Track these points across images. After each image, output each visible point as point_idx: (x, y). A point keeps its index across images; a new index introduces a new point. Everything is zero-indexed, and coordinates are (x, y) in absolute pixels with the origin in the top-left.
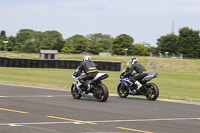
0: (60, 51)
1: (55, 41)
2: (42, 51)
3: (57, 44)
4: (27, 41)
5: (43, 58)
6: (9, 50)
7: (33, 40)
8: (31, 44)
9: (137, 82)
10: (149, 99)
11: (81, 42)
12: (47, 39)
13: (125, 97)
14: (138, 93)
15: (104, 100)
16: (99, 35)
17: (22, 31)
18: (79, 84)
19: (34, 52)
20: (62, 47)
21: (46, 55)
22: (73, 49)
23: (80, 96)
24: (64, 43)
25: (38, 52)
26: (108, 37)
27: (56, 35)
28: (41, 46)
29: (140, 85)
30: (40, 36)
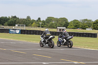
0: (67, 28)
1: (64, 23)
2: (58, 28)
3: (65, 24)
4: (51, 23)
5: (58, 31)
6: (42, 27)
7: (54, 22)
8: (53, 24)
9: (64, 40)
10: (69, 47)
11: (77, 23)
12: (60, 22)
13: (60, 46)
14: (64, 45)
15: (52, 48)
16: (86, 20)
17: (48, 18)
18: (43, 40)
19: (54, 28)
20: (68, 26)
21: (60, 29)
22: (73, 27)
23: (43, 46)
24: (69, 23)
25: (56, 28)
26: (91, 21)
27: (65, 20)
28: (58, 25)
29: (65, 41)
30: (57, 20)
